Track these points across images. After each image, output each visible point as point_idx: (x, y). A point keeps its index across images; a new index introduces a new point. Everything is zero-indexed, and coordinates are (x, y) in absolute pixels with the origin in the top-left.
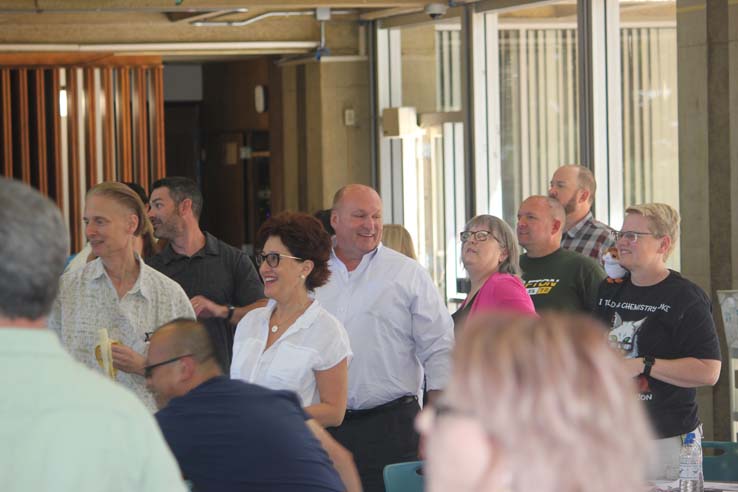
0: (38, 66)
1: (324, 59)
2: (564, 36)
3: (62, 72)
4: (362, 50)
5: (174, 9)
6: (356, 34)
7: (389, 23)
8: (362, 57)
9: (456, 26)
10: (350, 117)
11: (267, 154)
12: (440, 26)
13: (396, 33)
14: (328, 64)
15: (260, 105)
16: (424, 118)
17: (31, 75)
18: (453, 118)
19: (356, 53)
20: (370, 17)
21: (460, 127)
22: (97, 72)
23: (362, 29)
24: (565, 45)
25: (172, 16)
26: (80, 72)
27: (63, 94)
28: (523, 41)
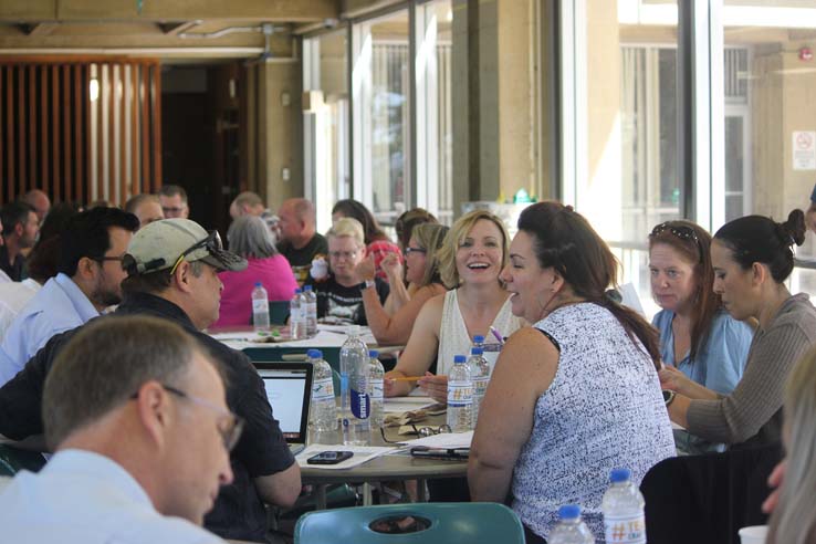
0: (78, 63)
1: (269, 60)
3: (94, 67)
4: (294, 55)
6: (290, 44)
7: (310, 35)
8: (293, 60)
9: (344, 32)
10: (286, 100)
11: (236, 126)
13: (316, 42)
14: (272, 65)
15: (233, 92)
16: (328, 98)
18: (343, 96)
19: (290, 55)
20: (299, 31)
21: (346, 103)
22: (117, 67)
23: (295, 41)
25: (164, 29)
27: (93, 82)
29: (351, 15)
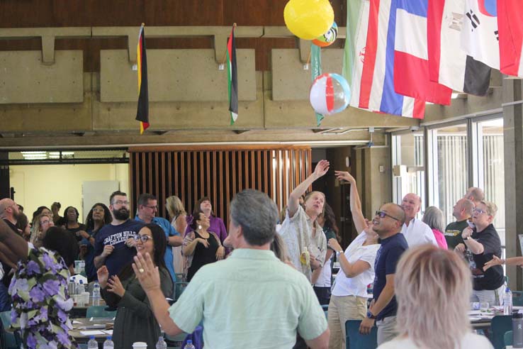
0: (265, 149)
1: (372, 147)
2: (462, 138)
3: (274, 152)
4: (386, 144)
5: (316, 128)
6: (384, 137)
7: (396, 133)
8: (386, 146)
9: (421, 135)
10: (382, 169)
12: (415, 135)
13: (399, 137)
14: (373, 149)
16: (410, 170)
17: (262, 153)
18: (420, 169)
19: (384, 144)
20: (389, 131)
21: (423, 173)
22: (287, 152)
23: (386, 135)
24: (462, 142)
25: (314, 131)
26: (280, 152)
27: (274, 160)
28: (447, 140)
29: (427, 124)
